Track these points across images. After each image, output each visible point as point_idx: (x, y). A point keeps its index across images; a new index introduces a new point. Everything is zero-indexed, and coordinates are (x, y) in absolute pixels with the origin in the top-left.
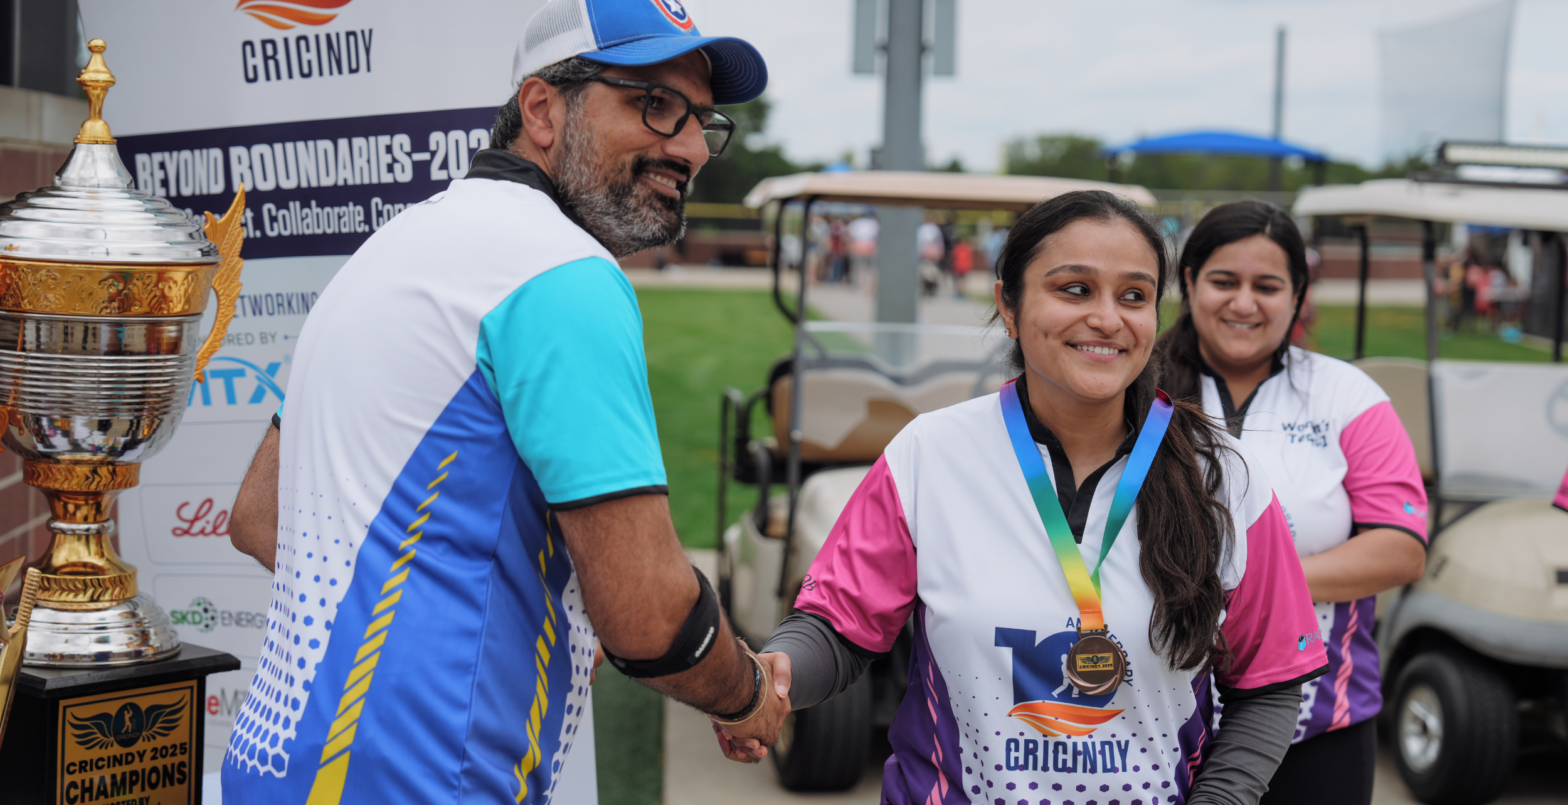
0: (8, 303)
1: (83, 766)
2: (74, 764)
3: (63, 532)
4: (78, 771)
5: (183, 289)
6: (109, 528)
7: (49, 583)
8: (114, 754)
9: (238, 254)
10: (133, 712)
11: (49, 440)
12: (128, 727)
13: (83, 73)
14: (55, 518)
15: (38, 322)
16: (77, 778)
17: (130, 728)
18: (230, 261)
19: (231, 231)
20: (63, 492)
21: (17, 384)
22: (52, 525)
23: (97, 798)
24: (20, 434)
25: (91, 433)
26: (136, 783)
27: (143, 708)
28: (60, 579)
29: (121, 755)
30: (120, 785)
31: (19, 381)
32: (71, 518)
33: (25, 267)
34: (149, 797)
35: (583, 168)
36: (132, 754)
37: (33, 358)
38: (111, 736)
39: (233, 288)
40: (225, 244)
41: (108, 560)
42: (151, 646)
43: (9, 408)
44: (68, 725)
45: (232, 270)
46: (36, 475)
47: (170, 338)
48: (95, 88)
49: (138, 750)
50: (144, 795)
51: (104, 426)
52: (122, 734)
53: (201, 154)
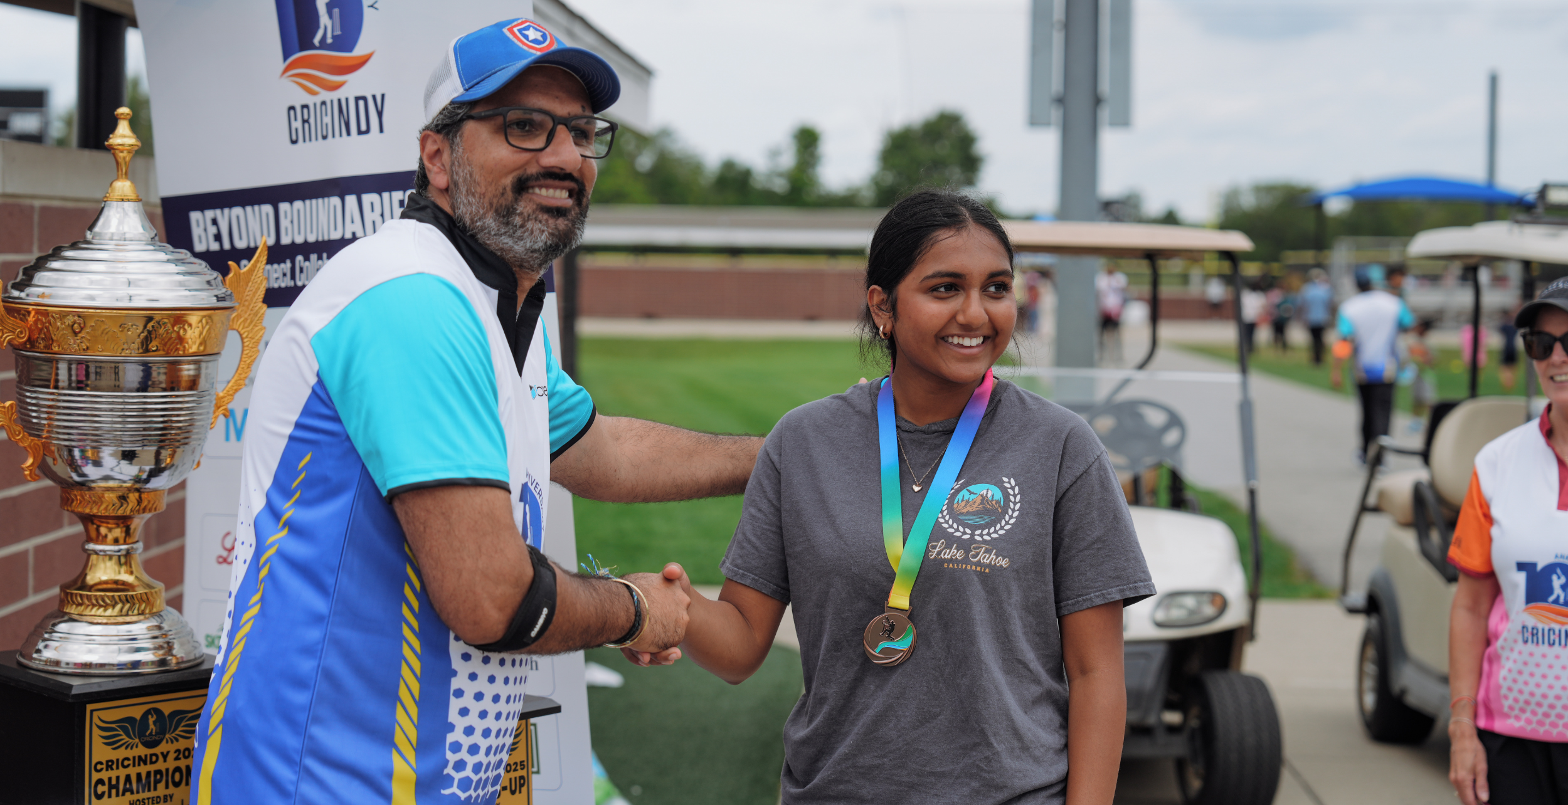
0: (40, 345)
1: (109, 765)
2: (101, 763)
3: (96, 552)
4: (104, 770)
5: (197, 331)
6: (136, 549)
7: (82, 599)
8: (139, 754)
9: (261, 300)
10: (157, 716)
11: (81, 469)
12: (152, 730)
13: (111, 138)
14: (89, 540)
15: (70, 362)
16: (104, 775)
17: (154, 731)
18: (253, 307)
19: (254, 279)
20: (94, 516)
21: (50, 419)
22: (87, 547)
23: (123, 794)
24: (54, 464)
25: (119, 463)
26: (160, 781)
27: (167, 713)
28: (91, 595)
29: (146, 756)
30: (147, 782)
31: (52, 416)
32: (103, 540)
33: (55, 313)
34: (173, 794)
35: (471, 199)
36: (156, 755)
37: (65, 395)
38: (136, 737)
39: (257, 331)
40: (249, 291)
41: (136, 577)
42: (175, 656)
43: (44, 440)
44: (95, 728)
45: (256, 314)
46: (70, 501)
47: (189, 376)
48: (122, 152)
49: (162, 751)
50: (168, 792)
51: (129, 456)
52: (146, 736)
53: (253, 210)
